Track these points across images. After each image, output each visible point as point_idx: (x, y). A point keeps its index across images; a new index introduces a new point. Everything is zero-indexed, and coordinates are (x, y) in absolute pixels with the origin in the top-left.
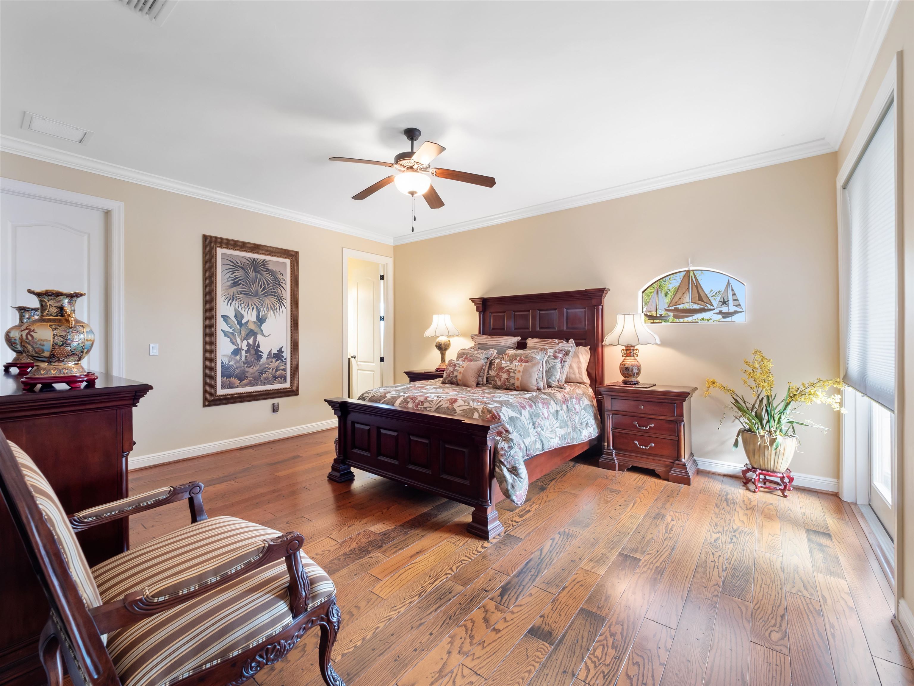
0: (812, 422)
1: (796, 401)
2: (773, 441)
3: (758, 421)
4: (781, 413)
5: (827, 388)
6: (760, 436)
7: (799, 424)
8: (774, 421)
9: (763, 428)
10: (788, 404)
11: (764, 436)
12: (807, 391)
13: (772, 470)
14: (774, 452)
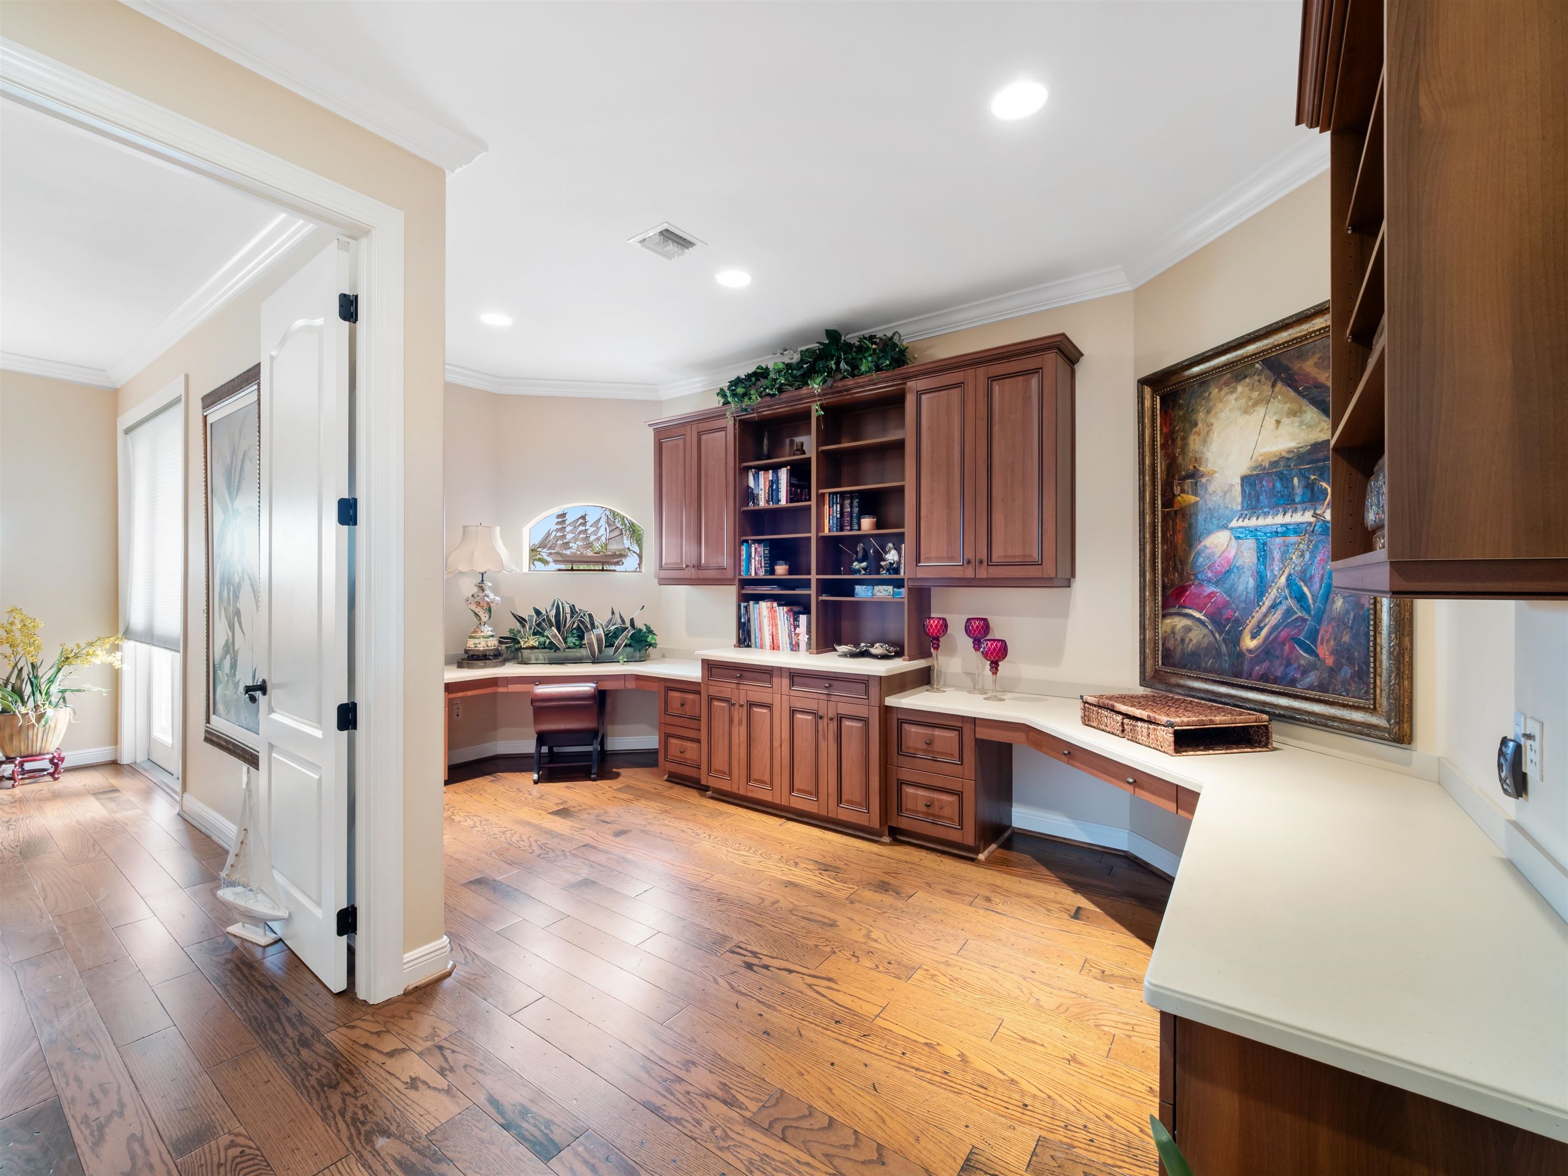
0: (89, 686)
1: (70, 664)
2: (40, 717)
3: (16, 697)
4: (51, 681)
5: (108, 646)
6: (21, 714)
7: (73, 691)
8: (41, 694)
9: (24, 703)
10: (59, 670)
11: (28, 713)
12: (84, 652)
13: (38, 753)
14: (41, 730)
